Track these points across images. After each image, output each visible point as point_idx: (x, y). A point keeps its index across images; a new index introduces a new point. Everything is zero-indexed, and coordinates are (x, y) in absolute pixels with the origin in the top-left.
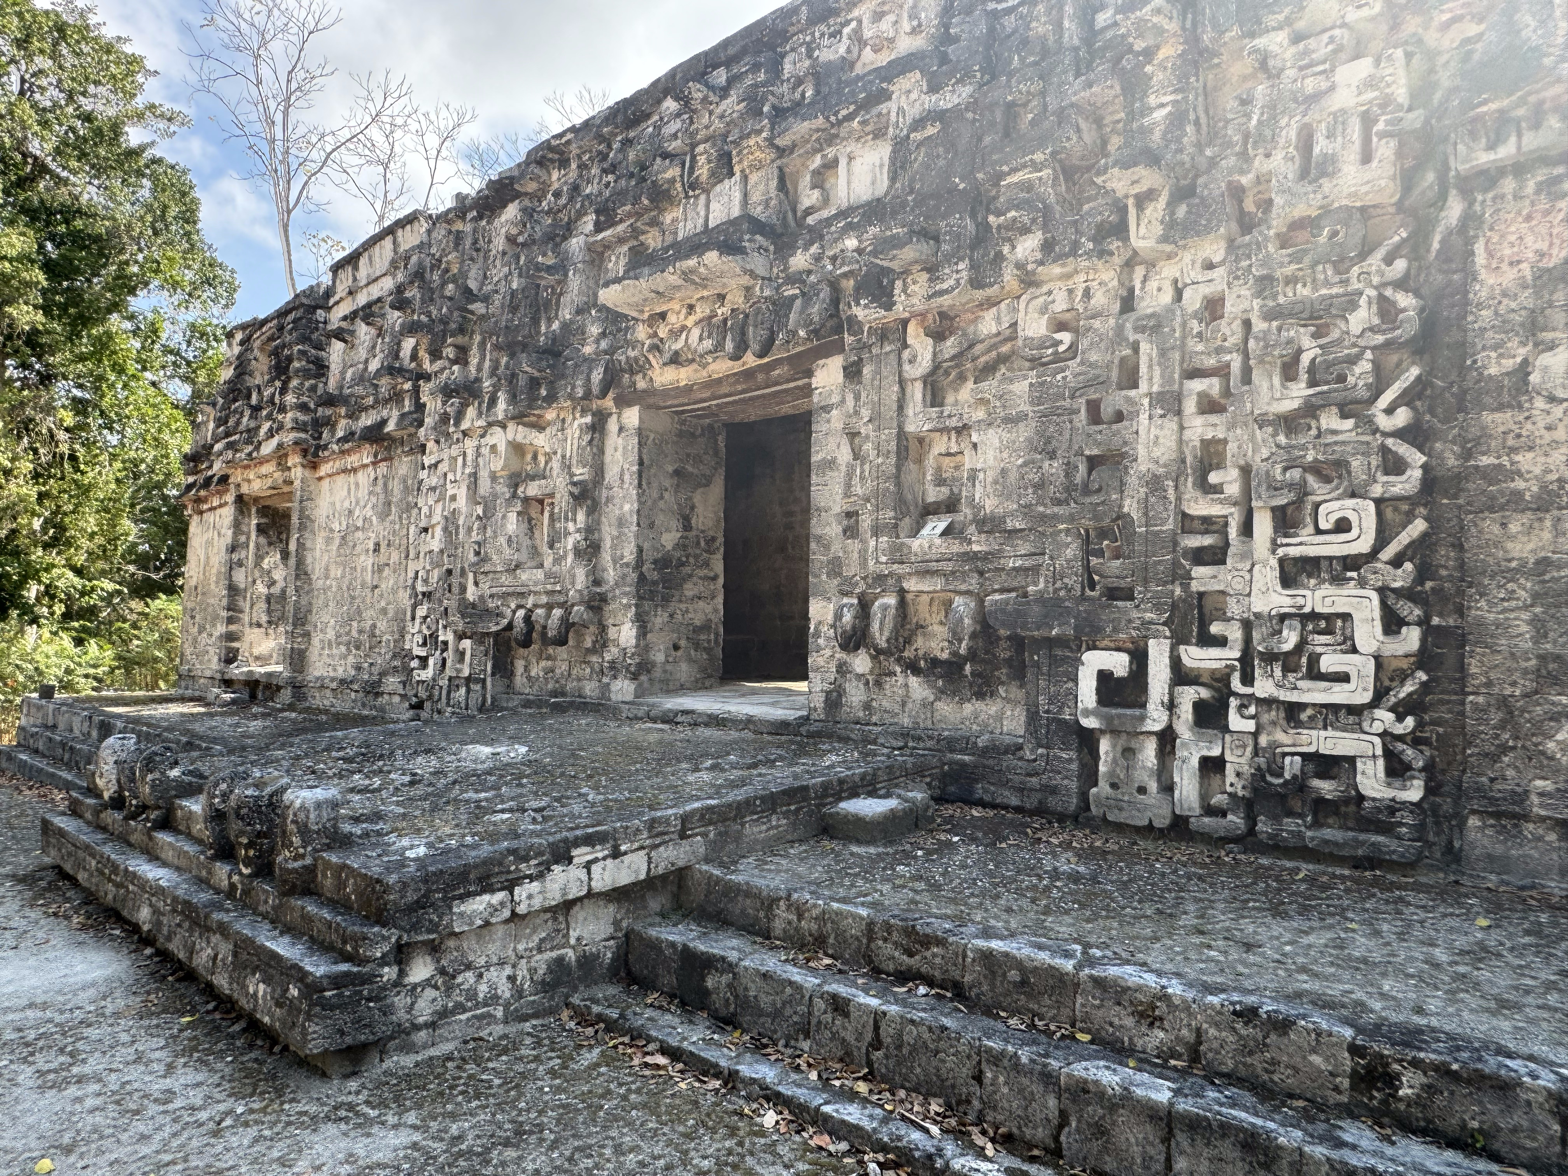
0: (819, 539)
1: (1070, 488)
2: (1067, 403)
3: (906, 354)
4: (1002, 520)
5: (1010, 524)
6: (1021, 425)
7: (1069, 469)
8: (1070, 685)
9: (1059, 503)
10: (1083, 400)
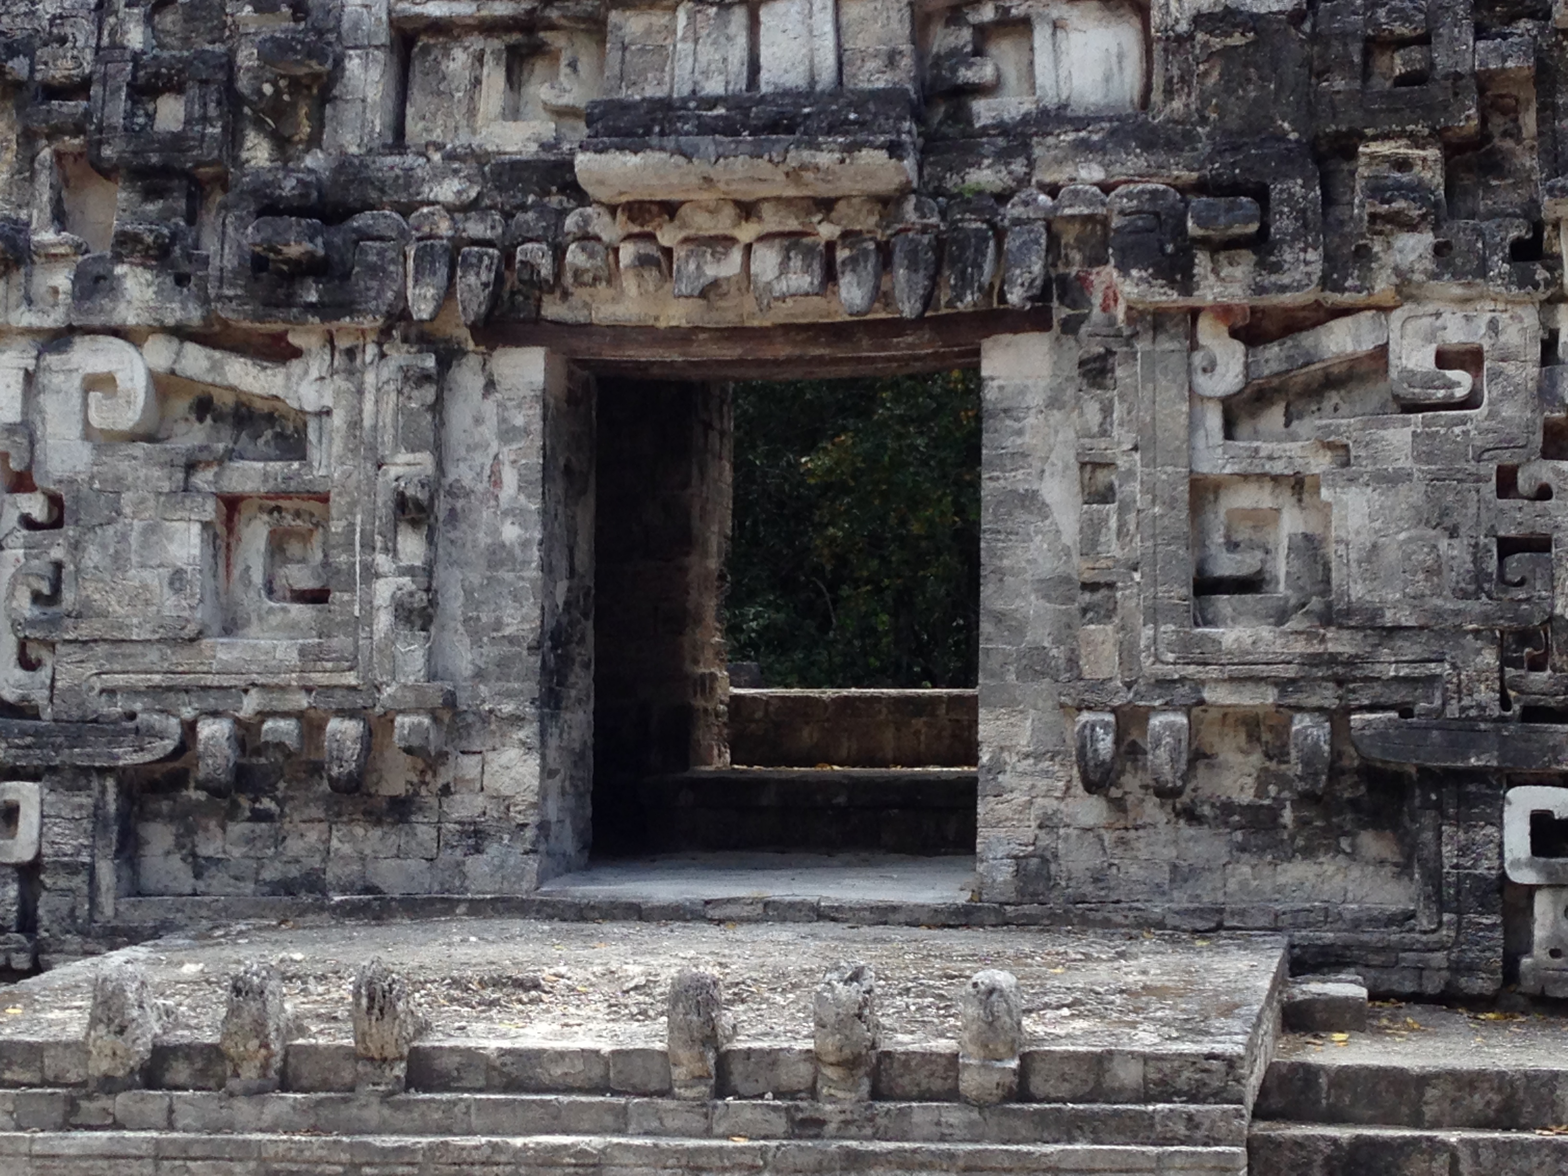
0: (999, 618)
1: (1479, 577)
2: (1472, 466)
3: (1198, 358)
4: (1377, 613)
5: (1389, 618)
6: (1403, 488)
7: (1477, 553)
8: (1490, 830)
9: (1465, 595)
10: (1493, 466)
